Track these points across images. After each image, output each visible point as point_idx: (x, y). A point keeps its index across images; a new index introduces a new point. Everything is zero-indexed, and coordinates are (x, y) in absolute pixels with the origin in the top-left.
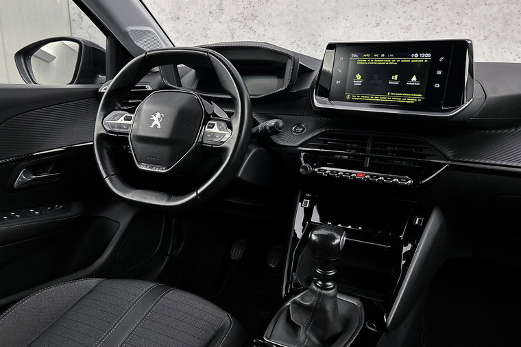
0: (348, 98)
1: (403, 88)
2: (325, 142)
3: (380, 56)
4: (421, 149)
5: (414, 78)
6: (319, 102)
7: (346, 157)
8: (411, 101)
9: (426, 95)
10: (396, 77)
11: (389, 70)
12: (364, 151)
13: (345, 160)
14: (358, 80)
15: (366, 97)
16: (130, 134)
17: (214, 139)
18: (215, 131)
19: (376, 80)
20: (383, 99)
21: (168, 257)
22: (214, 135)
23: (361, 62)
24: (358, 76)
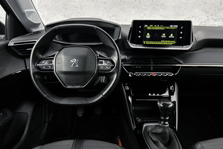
0: (144, 43)
1: (167, 39)
2: (132, 61)
3: (157, 26)
4: (170, 61)
5: (172, 35)
6: (133, 46)
8: (171, 44)
9: (177, 41)
10: (164, 34)
11: (161, 32)
12: (150, 64)
13: (140, 68)
14: (148, 36)
15: (152, 43)
16: (54, 70)
17: (105, 69)
18: (104, 65)
19: (156, 36)
20: (160, 43)
21: (47, 123)
22: (104, 67)
23: (149, 28)
24: (148, 34)
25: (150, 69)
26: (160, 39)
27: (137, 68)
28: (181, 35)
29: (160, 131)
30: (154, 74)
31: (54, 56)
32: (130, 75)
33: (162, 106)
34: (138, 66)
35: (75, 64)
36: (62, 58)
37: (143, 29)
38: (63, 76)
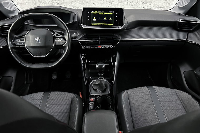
0: (92, 24)
1: (107, 21)
2: (86, 38)
3: (100, 12)
4: (112, 37)
5: (110, 18)
6: (84, 27)
7: (90, 42)
8: (110, 25)
9: (114, 23)
10: (105, 18)
11: (103, 16)
12: (98, 39)
13: (92, 43)
14: (95, 19)
15: (97, 24)
16: (25, 45)
17: (60, 44)
18: (59, 41)
19: (100, 19)
20: (103, 24)
21: (29, 85)
22: (59, 42)
23: (95, 14)
24: (94, 18)
25: (98, 43)
26: (103, 22)
27: (90, 43)
28: (117, 19)
29: (98, 83)
30: (100, 47)
31: (24, 35)
32: (83, 48)
33: (98, 67)
34: (91, 41)
35: (38, 41)
36: (29, 37)
37: (90, 14)
38: (31, 49)
